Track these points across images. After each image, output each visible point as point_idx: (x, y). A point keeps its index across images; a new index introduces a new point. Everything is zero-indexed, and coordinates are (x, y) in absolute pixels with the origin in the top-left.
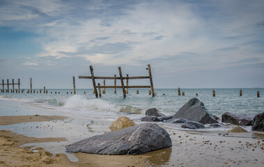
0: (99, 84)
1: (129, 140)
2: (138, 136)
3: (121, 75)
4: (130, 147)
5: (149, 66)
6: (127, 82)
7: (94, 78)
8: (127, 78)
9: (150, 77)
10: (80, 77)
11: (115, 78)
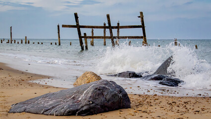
0: (85, 34)
1: (80, 99)
2: (90, 95)
3: (109, 23)
4: (79, 107)
5: (141, 13)
6: (118, 31)
7: (78, 27)
8: (118, 27)
9: (143, 26)
10: (63, 26)
11: (105, 27)
